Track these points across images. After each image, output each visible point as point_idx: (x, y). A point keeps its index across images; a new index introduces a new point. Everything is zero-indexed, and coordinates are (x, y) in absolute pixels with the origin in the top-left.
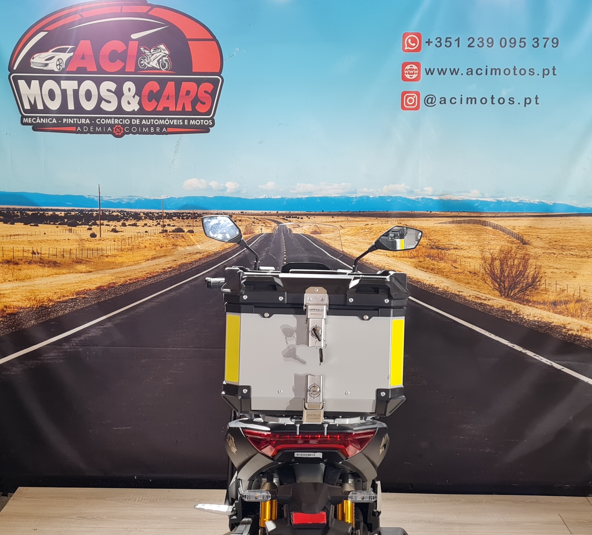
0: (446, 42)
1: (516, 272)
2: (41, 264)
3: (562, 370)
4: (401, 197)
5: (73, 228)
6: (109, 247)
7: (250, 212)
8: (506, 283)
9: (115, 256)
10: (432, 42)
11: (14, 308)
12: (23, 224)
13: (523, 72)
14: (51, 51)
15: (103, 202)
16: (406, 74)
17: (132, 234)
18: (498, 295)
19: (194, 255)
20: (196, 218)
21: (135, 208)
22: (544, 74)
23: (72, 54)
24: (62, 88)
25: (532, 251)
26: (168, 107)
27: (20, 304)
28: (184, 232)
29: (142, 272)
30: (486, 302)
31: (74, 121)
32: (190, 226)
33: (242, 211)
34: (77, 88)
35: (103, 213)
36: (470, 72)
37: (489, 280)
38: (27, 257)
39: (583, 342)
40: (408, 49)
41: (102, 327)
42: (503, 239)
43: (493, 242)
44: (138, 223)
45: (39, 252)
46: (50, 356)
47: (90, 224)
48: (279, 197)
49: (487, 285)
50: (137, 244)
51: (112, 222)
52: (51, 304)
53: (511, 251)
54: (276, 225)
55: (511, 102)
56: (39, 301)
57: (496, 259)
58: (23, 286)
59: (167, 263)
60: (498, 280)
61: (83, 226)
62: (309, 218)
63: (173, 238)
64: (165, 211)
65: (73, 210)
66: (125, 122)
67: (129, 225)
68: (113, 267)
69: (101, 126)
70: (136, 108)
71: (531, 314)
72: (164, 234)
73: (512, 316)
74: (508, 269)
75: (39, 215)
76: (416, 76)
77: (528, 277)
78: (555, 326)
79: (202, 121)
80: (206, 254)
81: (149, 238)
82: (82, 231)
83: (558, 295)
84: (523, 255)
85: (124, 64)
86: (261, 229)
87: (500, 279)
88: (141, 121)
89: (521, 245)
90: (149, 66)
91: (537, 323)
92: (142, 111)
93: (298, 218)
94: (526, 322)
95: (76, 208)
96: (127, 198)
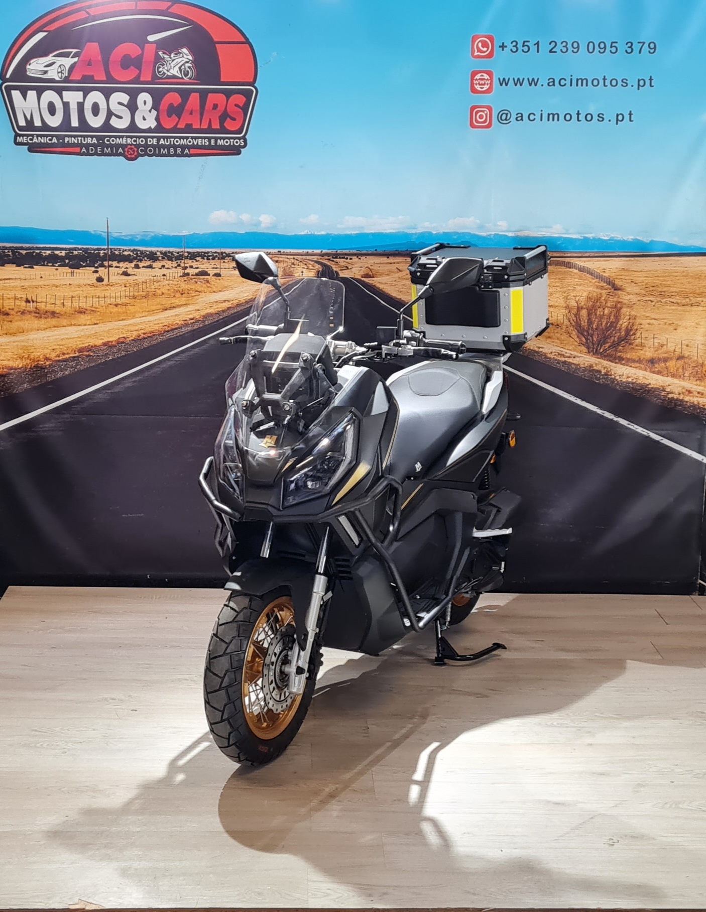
0: (523, 46)
1: (607, 324)
2: (37, 315)
3: (662, 441)
4: (469, 233)
5: (76, 270)
6: (119, 293)
7: (288, 251)
8: (594, 337)
9: (126, 305)
10: (506, 47)
11: (3, 368)
12: (15, 265)
13: (614, 83)
14: (51, 55)
15: (112, 239)
16: (476, 84)
17: (147, 278)
18: (585, 351)
19: (222, 304)
20: (223, 258)
21: (151, 246)
22: (639, 85)
23: (76, 59)
24: (64, 100)
25: (625, 298)
26: (192, 124)
27: (11, 364)
28: (209, 275)
29: (158, 324)
30: (570, 360)
31: (78, 140)
32: (216, 268)
33: (279, 250)
34: (82, 101)
35: (111, 252)
36: (552, 83)
37: (574, 333)
38: (20, 306)
39: (685, 408)
40: (478, 55)
41: (110, 391)
42: (591, 284)
43: (578, 288)
44: (154, 265)
45: (35, 299)
46: (46, 427)
47: (96, 265)
48: (323, 233)
49: (572, 340)
50: (153, 290)
51: (122, 263)
52: (47, 363)
53: (600, 298)
54: (319, 266)
55: (601, 119)
56: (34, 361)
57: (582, 308)
58: (14, 342)
59: (189, 313)
60: (585, 333)
61: (88, 268)
62: (360, 259)
63: (196, 282)
64: (187, 250)
65: (75, 249)
66: (139, 141)
67: (143, 267)
68: (124, 318)
69: (111, 146)
70: (153, 124)
71: (625, 374)
72: (185, 278)
73: (601, 377)
74: (597, 320)
75: (34, 254)
76: (488, 87)
77: (620, 329)
78: (652, 388)
79: (232, 140)
80: (235, 302)
81: (167, 282)
82: (86, 275)
83: (656, 351)
84: (614, 304)
85: (138, 71)
86: (302, 272)
87: (588, 332)
88: (158, 141)
89: (612, 290)
90: (169, 74)
91: (631, 385)
92: (159, 128)
93: (347, 259)
94: (618, 384)
95: (80, 247)
96: (142, 234)
